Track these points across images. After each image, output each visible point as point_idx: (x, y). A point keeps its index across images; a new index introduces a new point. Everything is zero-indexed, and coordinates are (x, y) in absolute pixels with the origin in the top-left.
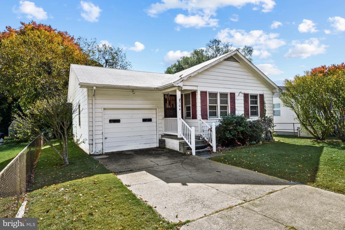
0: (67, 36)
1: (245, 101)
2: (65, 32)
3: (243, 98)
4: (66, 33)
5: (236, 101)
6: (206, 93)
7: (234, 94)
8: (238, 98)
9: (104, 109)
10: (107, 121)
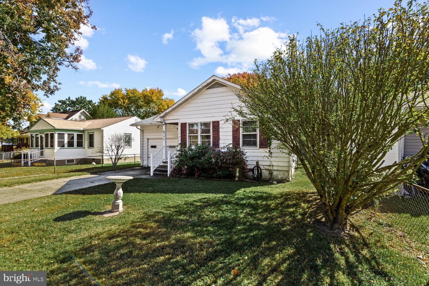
5: (221, 130)
6: (185, 124)
7: (218, 122)
8: (224, 126)
9: (148, 139)
10: (150, 147)
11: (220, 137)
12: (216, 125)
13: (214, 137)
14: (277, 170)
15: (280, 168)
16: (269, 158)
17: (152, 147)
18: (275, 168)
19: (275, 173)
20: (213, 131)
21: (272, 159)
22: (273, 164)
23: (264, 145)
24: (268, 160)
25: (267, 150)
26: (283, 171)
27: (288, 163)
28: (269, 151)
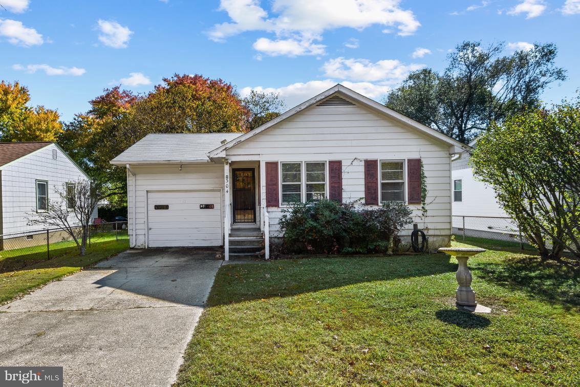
0: (222, 85)
1: (368, 174)
2: (219, 79)
3: (362, 169)
4: (221, 80)
5: (344, 176)
6: (276, 164)
7: (339, 163)
8: (350, 169)
9: (147, 191)
10: (152, 207)
11: (343, 187)
12: (336, 167)
13: (331, 188)
14: (434, 236)
15: (437, 233)
16: (423, 218)
17: (158, 207)
18: (431, 232)
19: (430, 240)
20: (331, 177)
21: (427, 220)
22: (429, 227)
23: (415, 199)
24: (422, 221)
25: (420, 207)
26: (442, 236)
27: (449, 224)
28: (423, 208)
